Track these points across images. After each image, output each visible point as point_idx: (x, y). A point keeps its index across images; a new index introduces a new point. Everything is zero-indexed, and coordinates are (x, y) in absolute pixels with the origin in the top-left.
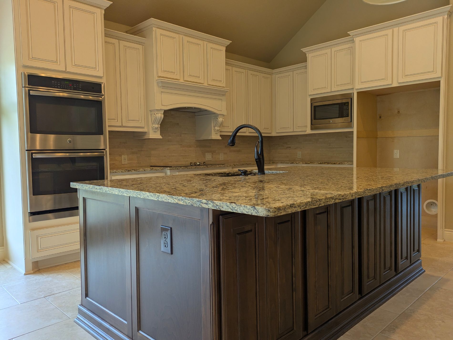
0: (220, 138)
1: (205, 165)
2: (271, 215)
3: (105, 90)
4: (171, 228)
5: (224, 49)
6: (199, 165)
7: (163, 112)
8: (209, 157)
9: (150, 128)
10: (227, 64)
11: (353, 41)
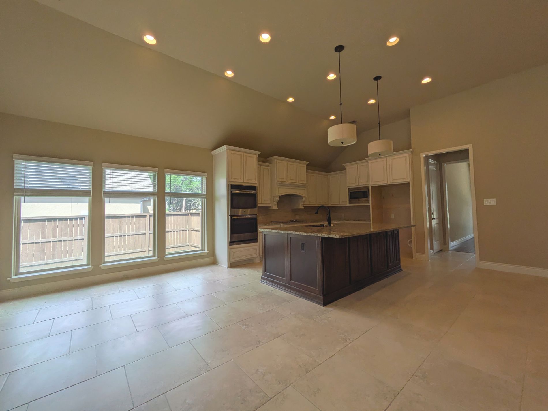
0: (303, 208)
1: (297, 221)
2: (341, 238)
3: (258, 189)
4: (305, 244)
5: (305, 166)
6: (295, 221)
7: (279, 197)
8: (297, 217)
9: (273, 204)
10: (307, 172)
11: (367, 162)
